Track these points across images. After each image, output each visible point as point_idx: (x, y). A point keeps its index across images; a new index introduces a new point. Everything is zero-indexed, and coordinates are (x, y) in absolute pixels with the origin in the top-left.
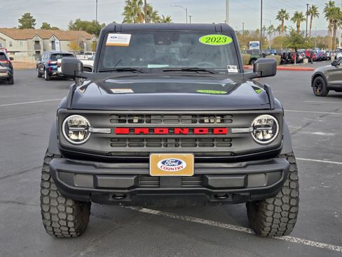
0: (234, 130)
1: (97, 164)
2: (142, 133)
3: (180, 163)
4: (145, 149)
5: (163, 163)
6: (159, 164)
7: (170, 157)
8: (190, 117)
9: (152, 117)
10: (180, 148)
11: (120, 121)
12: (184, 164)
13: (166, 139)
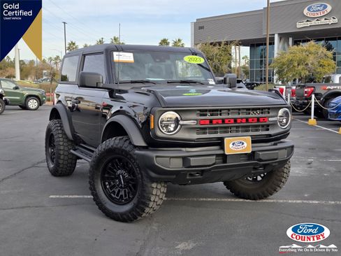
0: (270, 119)
1: (184, 149)
2: (218, 123)
3: (243, 144)
4: (219, 135)
5: (233, 144)
6: (231, 145)
7: (237, 140)
8: (245, 111)
9: (222, 112)
10: (240, 133)
11: (201, 115)
12: (245, 145)
13: (231, 127)
